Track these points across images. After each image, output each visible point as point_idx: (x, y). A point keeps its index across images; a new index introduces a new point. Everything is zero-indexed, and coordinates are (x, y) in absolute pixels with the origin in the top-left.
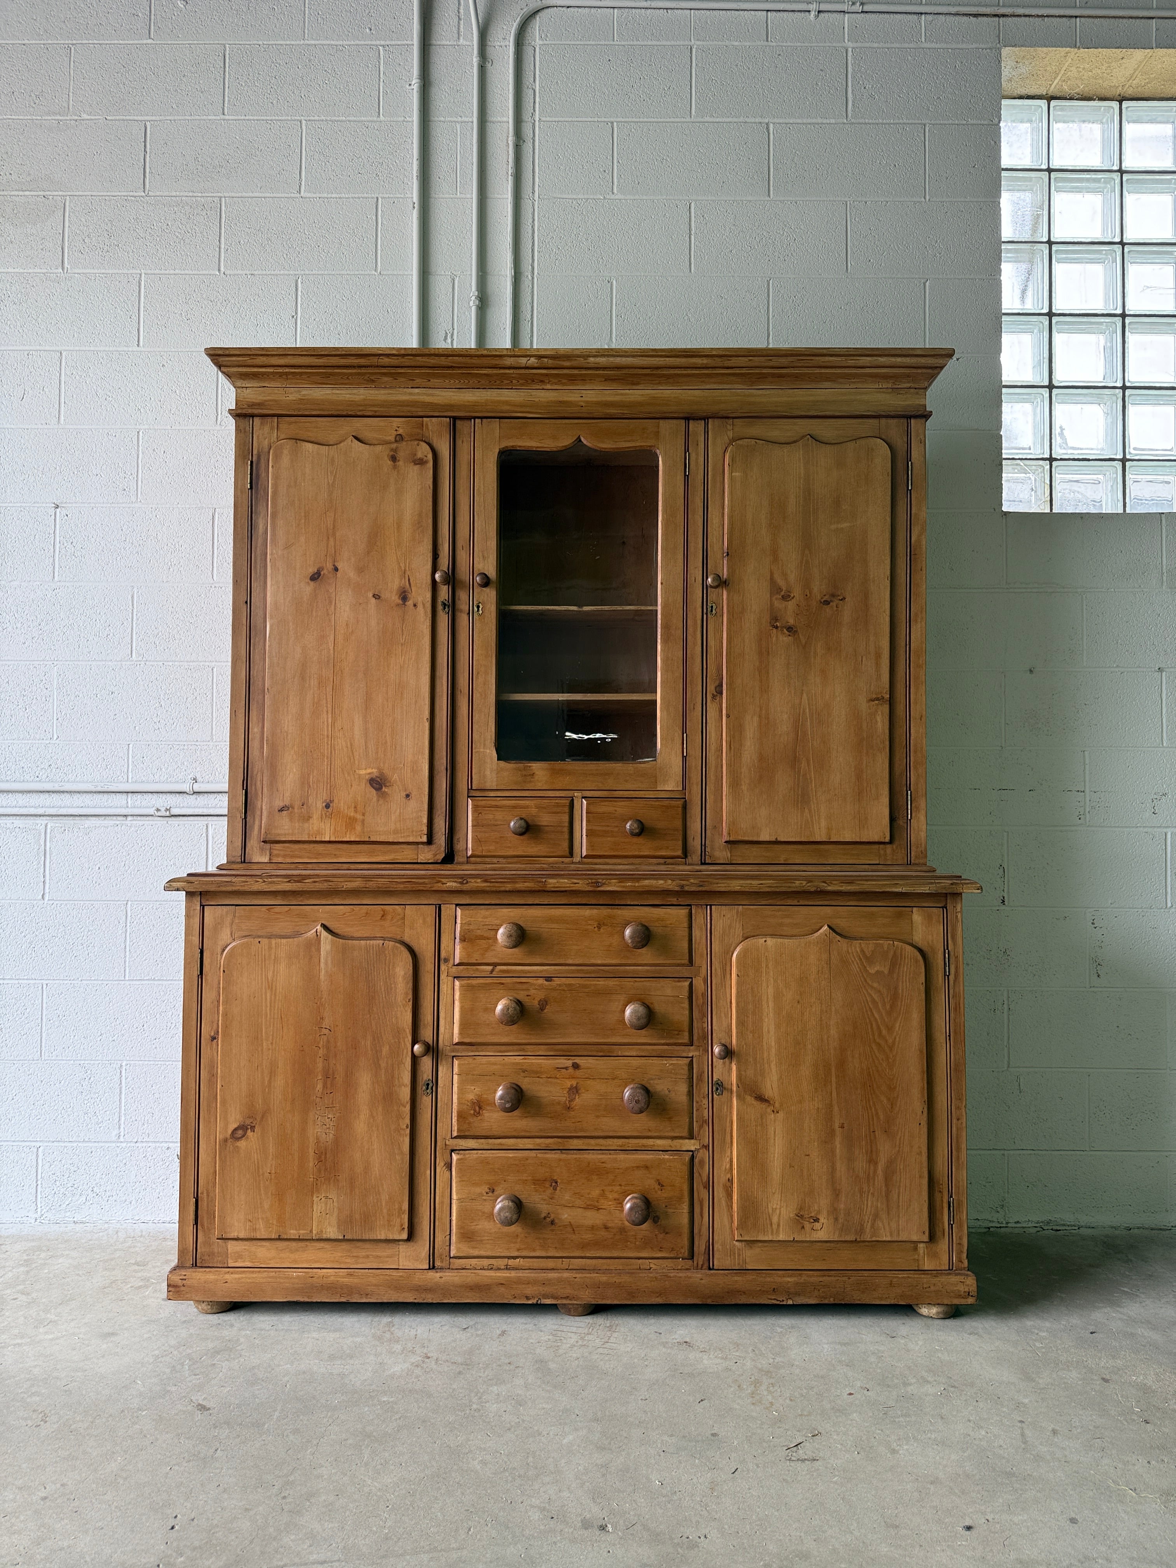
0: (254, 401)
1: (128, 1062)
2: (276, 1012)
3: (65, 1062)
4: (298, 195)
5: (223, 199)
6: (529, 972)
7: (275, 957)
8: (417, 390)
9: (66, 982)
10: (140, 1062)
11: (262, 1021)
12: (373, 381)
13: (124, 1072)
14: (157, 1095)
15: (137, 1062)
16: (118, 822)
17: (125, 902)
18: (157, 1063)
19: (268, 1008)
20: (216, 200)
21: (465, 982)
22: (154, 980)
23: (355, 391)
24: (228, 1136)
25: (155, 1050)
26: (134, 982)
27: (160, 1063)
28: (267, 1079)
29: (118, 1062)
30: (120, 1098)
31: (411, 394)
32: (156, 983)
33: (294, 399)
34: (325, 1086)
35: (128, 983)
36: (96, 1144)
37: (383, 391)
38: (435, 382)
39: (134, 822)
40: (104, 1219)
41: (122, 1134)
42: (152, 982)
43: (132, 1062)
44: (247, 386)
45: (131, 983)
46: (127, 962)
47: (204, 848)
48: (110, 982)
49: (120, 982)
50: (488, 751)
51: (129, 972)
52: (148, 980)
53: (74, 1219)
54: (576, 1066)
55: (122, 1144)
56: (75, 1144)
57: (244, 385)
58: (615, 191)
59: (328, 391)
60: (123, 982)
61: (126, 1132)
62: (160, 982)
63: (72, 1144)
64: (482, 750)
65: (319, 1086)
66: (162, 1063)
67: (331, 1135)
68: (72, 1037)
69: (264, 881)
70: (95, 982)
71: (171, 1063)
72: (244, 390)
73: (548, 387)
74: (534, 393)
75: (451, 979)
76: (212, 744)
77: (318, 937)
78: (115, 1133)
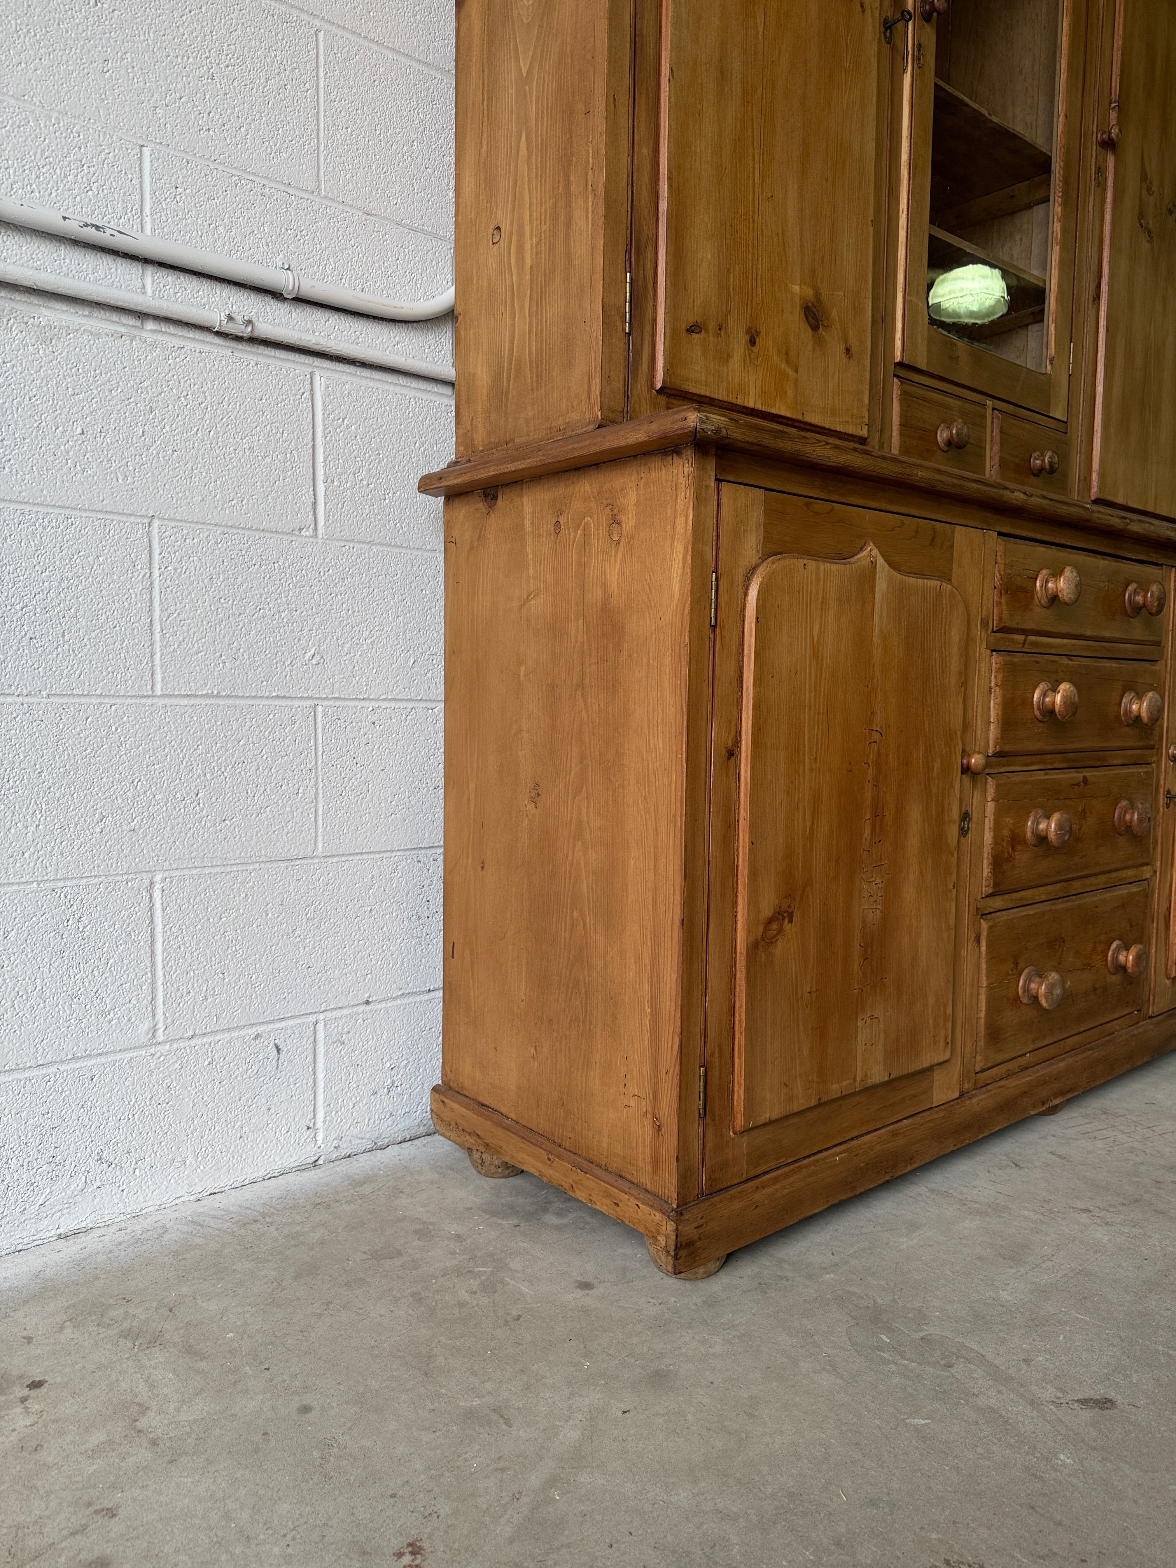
1: (167, 874)
2: (822, 700)
3: (15, 888)
7: (823, 598)
10: (194, 872)
13: (157, 894)
14: (230, 935)
15: (186, 872)
16: (123, 330)
17: (147, 521)
18: (229, 869)
22: (218, 696)
24: (760, 937)
25: (225, 843)
26: (175, 701)
27: (235, 868)
29: (145, 876)
30: (153, 952)
32: (222, 702)
34: (873, 831)
35: (161, 702)
36: (103, 1060)
39: (160, 337)
40: (129, 1210)
41: (161, 1026)
42: (212, 701)
43: (177, 873)
45: (167, 701)
46: (157, 657)
47: (306, 424)
48: (118, 701)
49: (143, 701)
51: (164, 678)
52: (206, 696)
53: (62, 1231)
54: (1085, 780)
55: (160, 1048)
56: (53, 1069)
60: (149, 701)
61: (169, 1020)
62: (230, 702)
63: (44, 1071)
65: (867, 833)
66: (240, 868)
67: (878, 911)
68: (33, 828)
70: (83, 700)
71: (257, 866)
75: (989, 651)
76: (318, 199)
77: (874, 564)
78: (145, 1026)
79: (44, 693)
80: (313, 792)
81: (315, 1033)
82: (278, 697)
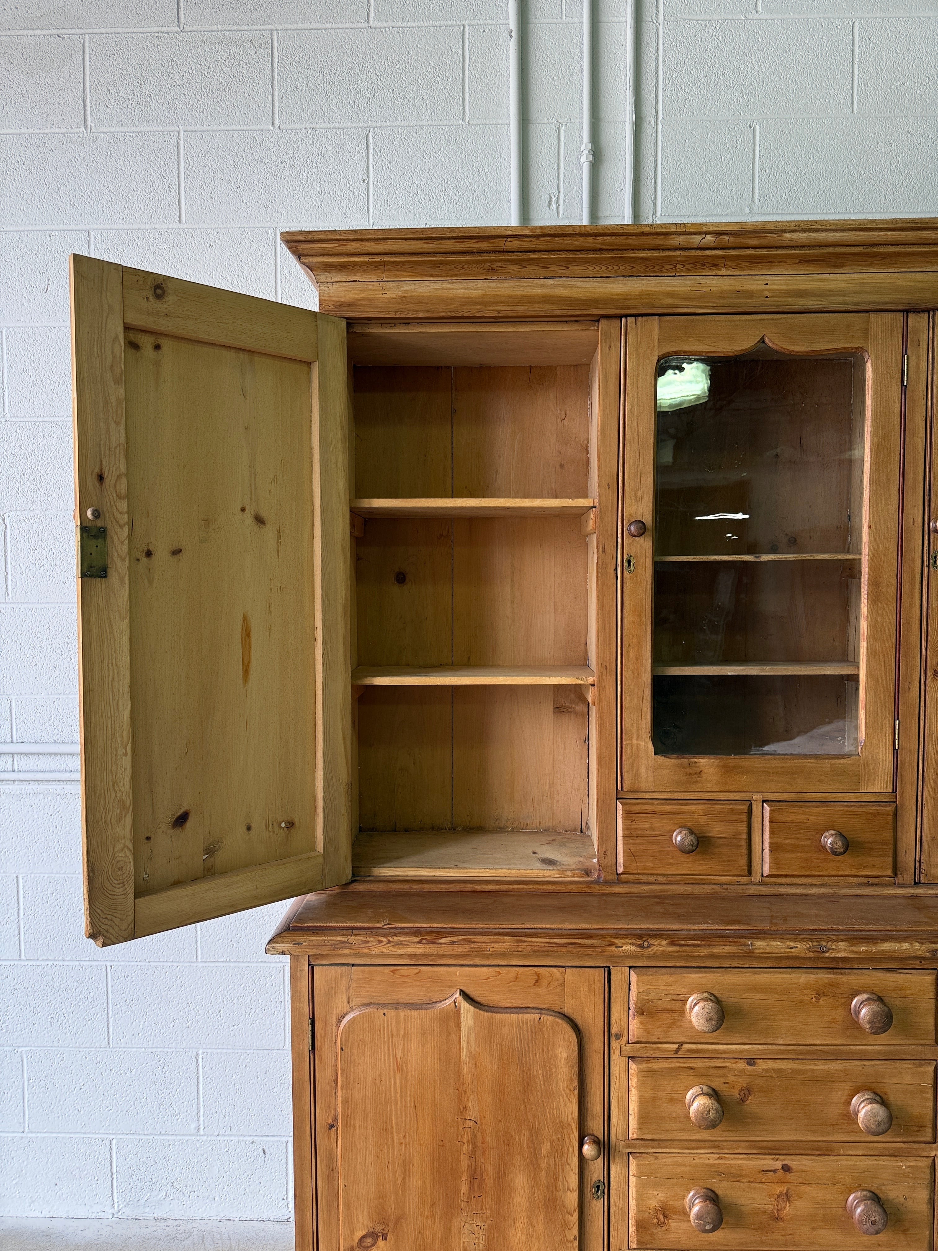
0: (342, 300)
1: (205, 1051)
2: (408, 1099)
3: (135, 1049)
4: (367, 25)
5: (275, 33)
6: (725, 1052)
7: (405, 1033)
8: (551, 281)
9: (132, 964)
10: (219, 1051)
11: (391, 1110)
12: (494, 271)
13: (200, 1060)
14: (237, 1086)
15: (214, 1050)
18: (236, 1051)
19: (398, 1095)
20: (267, 34)
21: (644, 1066)
23: (472, 284)
24: (355, 1244)
25: (234, 1037)
26: (207, 964)
27: (240, 1051)
28: (399, 1179)
29: (194, 1050)
30: (198, 1088)
31: (542, 286)
32: (232, 965)
33: (394, 296)
34: (471, 1188)
35: (200, 965)
36: (174, 1137)
37: (507, 284)
38: (575, 269)
40: (186, 1215)
41: (202, 1127)
42: (227, 964)
43: (209, 1051)
44: (334, 280)
45: (204, 964)
46: (199, 943)
48: (181, 964)
49: (192, 964)
50: (642, 743)
51: (202, 953)
52: (224, 961)
53: (155, 1215)
54: (786, 1169)
55: (202, 1137)
56: (151, 1137)
57: (329, 280)
58: (760, 9)
59: (437, 286)
60: (195, 964)
61: (206, 1125)
62: (236, 964)
63: (148, 1137)
64: (635, 742)
65: (464, 1189)
66: (242, 1051)
67: (481, 1246)
68: (142, 1023)
69: (389, 942)
70: (164, 964)
71: (252, 1051)
72: (330, 285)
73: (723, 272)
74: (703, 280)
75: (624, 1059)
77: (457, 1008)
78: (193, 1126)
79: (147, 961)
80: (283, 1014)
81: (287, 1147)
82: (262, 962)
